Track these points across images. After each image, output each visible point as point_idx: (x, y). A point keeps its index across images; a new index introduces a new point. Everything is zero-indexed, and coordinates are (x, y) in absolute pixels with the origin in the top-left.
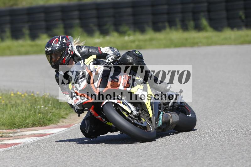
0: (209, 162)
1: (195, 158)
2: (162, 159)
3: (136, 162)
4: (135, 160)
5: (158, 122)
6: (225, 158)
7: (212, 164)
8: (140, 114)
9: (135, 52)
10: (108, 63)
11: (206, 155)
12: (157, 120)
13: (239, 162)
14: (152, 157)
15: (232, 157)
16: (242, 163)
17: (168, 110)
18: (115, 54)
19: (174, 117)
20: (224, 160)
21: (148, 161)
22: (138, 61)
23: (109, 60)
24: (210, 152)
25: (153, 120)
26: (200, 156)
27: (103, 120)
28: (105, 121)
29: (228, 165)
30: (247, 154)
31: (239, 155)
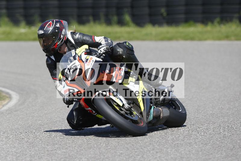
0: (121, 152)
1: (108, 148)
2: (76, 148)
3: (51, 150)
4: (50, 147)
5: (149, 116)
6: (137, 149)
7: (124, 154)
8: (132, 107)
9: (126, 44)
10: (99, 54)
11: (119, 145)
12: (148, 114)
13: (149, 153)
14: (67, 145)
15: (143, 148)
16: (152, 154)
17: (159, 105)
18: (108, 45)
19: (165, 112)
20: (136, 150)
21: (63, 149)
22: (128, 53)
23: (101, 51)
24: (123, 142)
25: (145, 114)
26: (113, 146)
27: (93, 112)
28: (95, 113)
29: (138, 155)
30: (158, 145)
31: (150, 146)
